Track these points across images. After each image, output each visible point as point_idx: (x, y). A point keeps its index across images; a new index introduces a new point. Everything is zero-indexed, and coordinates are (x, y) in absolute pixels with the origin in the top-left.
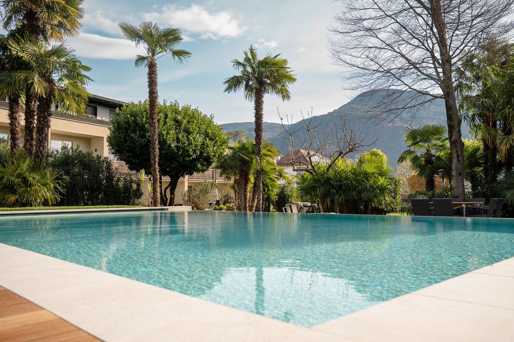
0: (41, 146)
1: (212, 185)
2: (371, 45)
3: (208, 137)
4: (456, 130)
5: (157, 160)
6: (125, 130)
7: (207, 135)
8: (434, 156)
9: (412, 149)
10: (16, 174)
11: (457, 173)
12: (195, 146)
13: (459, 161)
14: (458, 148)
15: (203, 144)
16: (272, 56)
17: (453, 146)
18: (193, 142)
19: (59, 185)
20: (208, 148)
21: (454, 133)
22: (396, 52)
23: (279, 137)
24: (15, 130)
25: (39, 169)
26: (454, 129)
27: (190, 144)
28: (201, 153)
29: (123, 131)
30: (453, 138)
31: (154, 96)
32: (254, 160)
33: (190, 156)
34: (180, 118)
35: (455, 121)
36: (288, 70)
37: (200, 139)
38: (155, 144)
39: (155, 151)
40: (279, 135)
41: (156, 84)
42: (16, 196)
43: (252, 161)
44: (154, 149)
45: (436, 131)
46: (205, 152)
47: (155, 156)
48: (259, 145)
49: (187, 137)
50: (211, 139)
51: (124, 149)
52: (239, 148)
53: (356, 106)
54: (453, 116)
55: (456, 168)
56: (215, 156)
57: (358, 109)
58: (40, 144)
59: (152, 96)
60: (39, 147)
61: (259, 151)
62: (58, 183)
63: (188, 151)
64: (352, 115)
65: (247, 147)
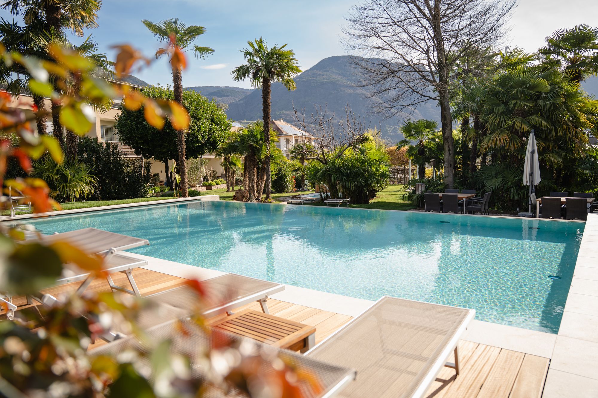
0: (73, 141)
1: (202, 162)
2: (375, 45)
3: (213, 122)
4: (449, 128)
5: (184, 152)
6: (136, 117)
7: (212, 120)
8: (427, 147)
9: (408, 139)
10: (55, 170)
11: (448, 165)
12: (203, 132)
13: (450, 154)
14: (450, 143)
15: (210, 129)
16: (279, 47)
17: (446, 142)
18: (202, 128)
19: (94, 180)
20: (215, 134)
21: (447, 130)
22: (398, 54)
23: (242, 102)
24: (42, 125)
25: (74, 165)
26: (447, 127)
27: (199, 130)
28: (209, 138)
29: (134, 119)
30: (446, 135)
31: (179, 91)
32: (263, 147)
33: (198, 141)
34: (187, 104)
35: (448, 120)
36: (294, 62)
37: (207, 124)
38: (182, 137)
39: (182, 145)
40: (241, 100)
41: (181, 79)
42: (58, 192)
43: (262, 149)
44: (181, 142)
45: (429, 126)
46: (212, 138)
47: (182, 149)
48: (268, 132)
49: (196, 123)
50: (217, 124)
51: (135, 137)
52: (248, 136)
53: (318, 72)
54: (447, 116)
55: (448, 160)
56: (220, 140)
57: (320, 75)
58: (72, 140)
59: (178, 91)
60: (72, 143)
61: (268, 138)
62: (93, 177)
63: (197, 137)
64: (315, 81)
65: (255, 134)
